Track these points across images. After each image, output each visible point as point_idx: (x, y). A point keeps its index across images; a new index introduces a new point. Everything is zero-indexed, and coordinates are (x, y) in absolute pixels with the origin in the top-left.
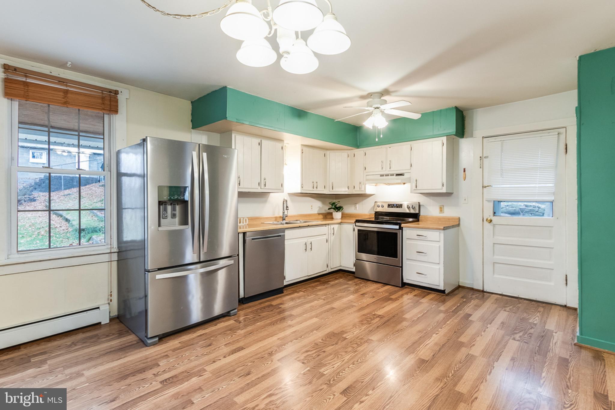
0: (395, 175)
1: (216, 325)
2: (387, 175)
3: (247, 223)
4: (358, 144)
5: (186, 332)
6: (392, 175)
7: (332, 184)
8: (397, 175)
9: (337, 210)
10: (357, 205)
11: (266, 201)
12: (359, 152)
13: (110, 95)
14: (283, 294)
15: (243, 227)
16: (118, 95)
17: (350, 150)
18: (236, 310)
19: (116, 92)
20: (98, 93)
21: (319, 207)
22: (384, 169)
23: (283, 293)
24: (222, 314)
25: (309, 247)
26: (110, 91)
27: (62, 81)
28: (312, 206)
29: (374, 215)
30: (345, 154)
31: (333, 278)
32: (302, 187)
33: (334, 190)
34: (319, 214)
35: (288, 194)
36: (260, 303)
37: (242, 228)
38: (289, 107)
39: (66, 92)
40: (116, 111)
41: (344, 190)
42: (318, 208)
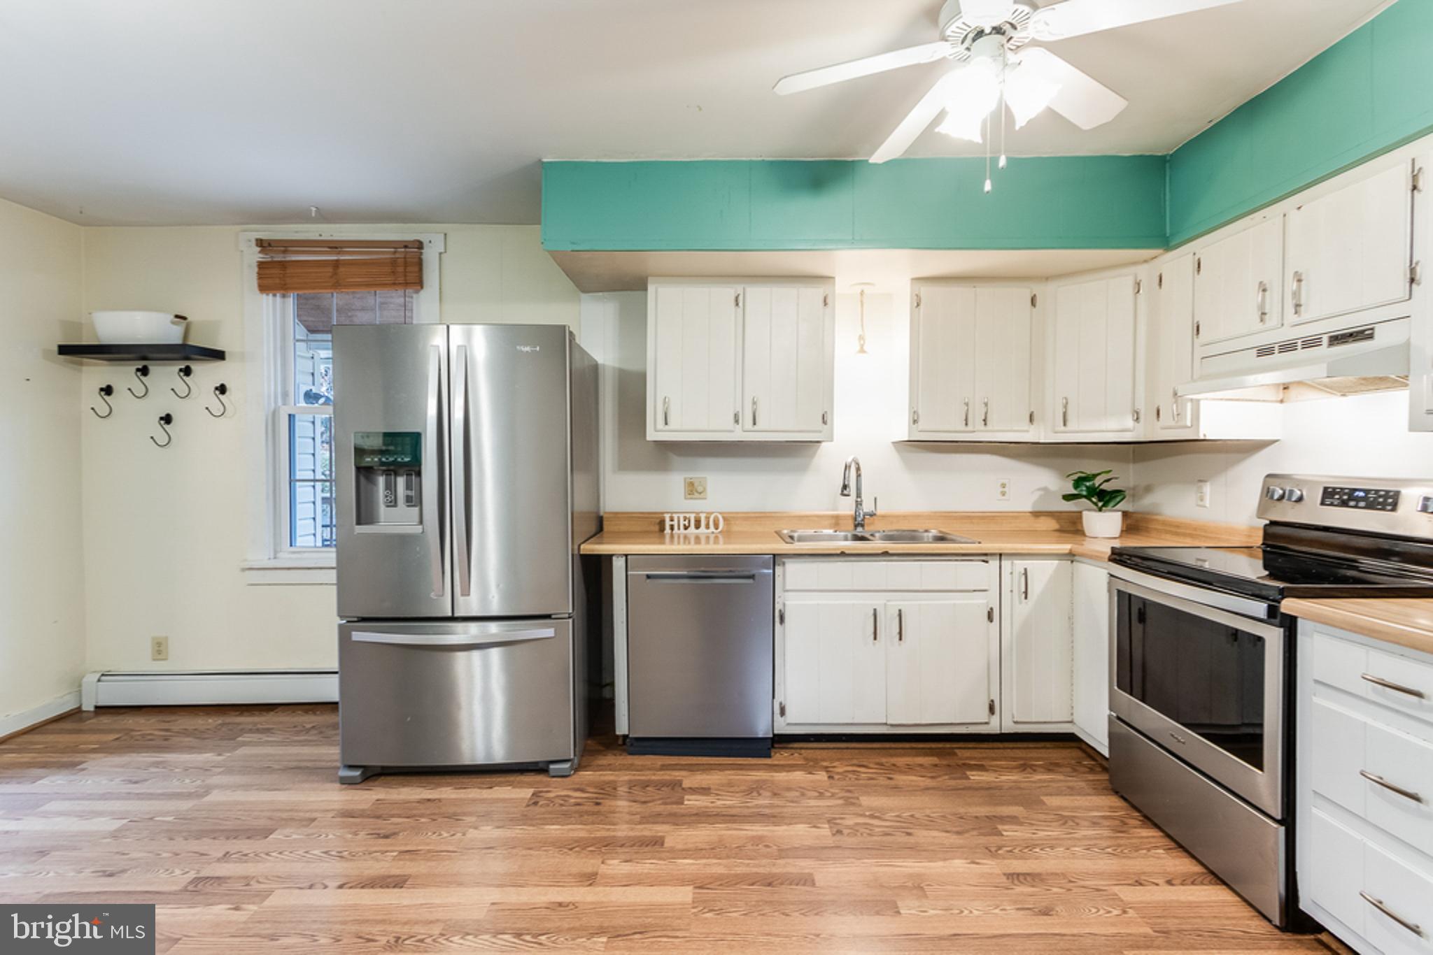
0: (1325, 340)
1: (491, 788)
2: (1288, 347)
3: (719, 530)
4: (1168, 231)
5: (423, 778)
6: (1312, 343)
7: (1065, 406)
8: (1336, 340)
9: (1100, 504)
10: (1207, 488)
11: (803, 469)
12: (1175, 262)
13: (407, 252)
14: (768, 761)
15: (708, 538)
16: (423, 251)
17: (1145, 261)
18: (567, 766)
19: (420, 245)
20: (386, 253)
21: (1045, 489)
22: (1272, 320)
23: (769, 756)
24: (536, 763)
25: (888, 627)
26: (406, 245)
27: (335, 246)
28: (1004, 486)
29: (1261, 533)
30: (1122, 283)
31: (1014, 759)
32: (915, 422)
33: (1071, 426)
34: (1037, 514)
35: (893, 443)
36: (664, 768)
37: (703, 540)
38: (772, 163)
39: (336, 264)
40: (419, 283)
41: (1113, 424)
42: (1042, 493)
